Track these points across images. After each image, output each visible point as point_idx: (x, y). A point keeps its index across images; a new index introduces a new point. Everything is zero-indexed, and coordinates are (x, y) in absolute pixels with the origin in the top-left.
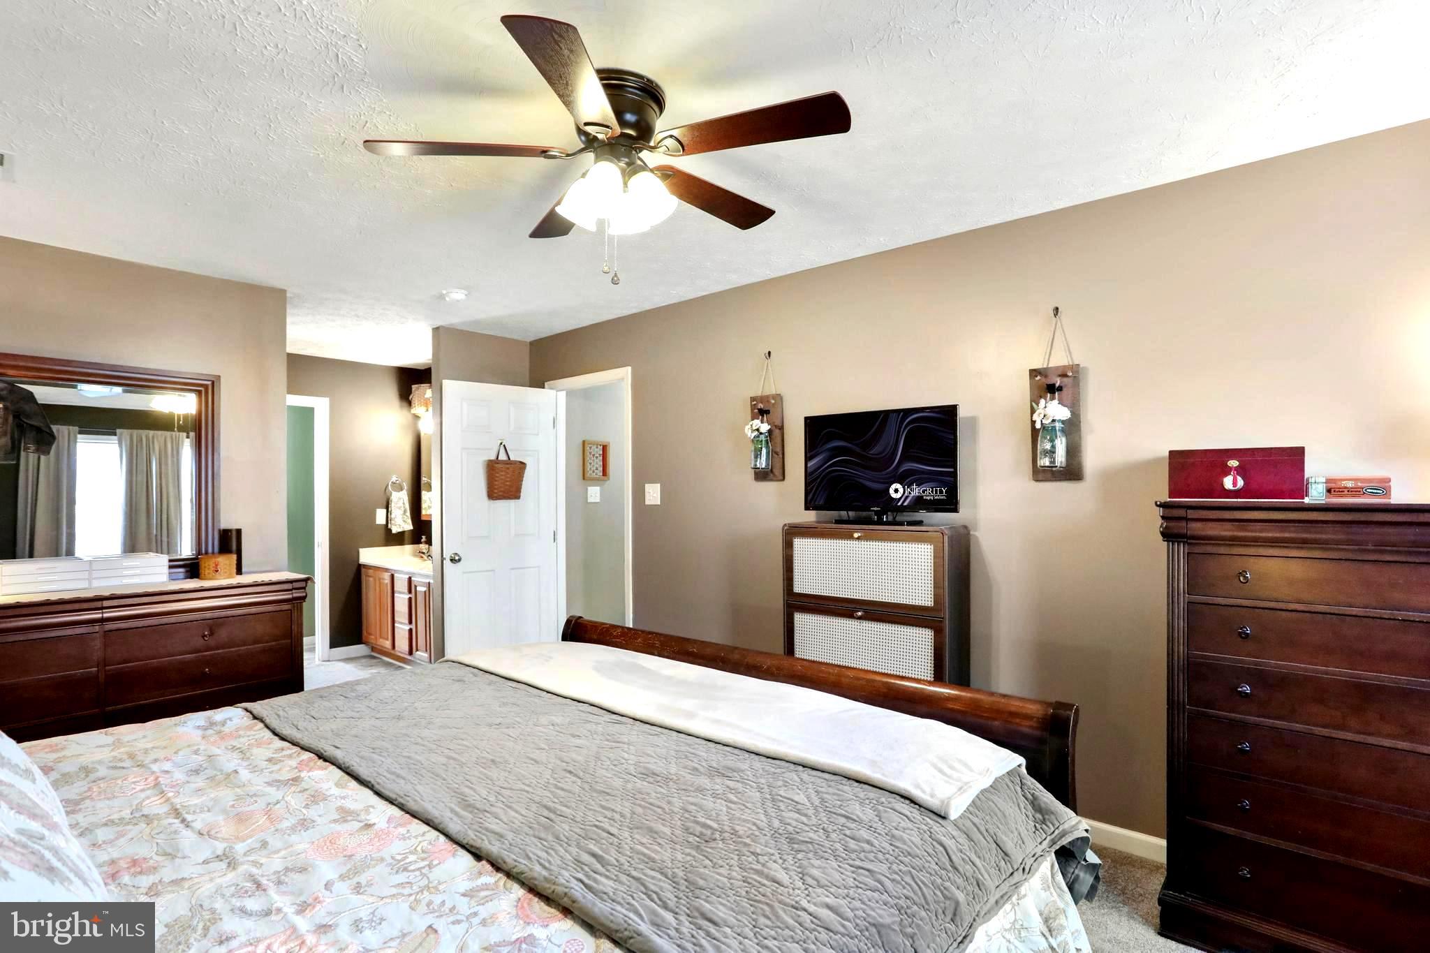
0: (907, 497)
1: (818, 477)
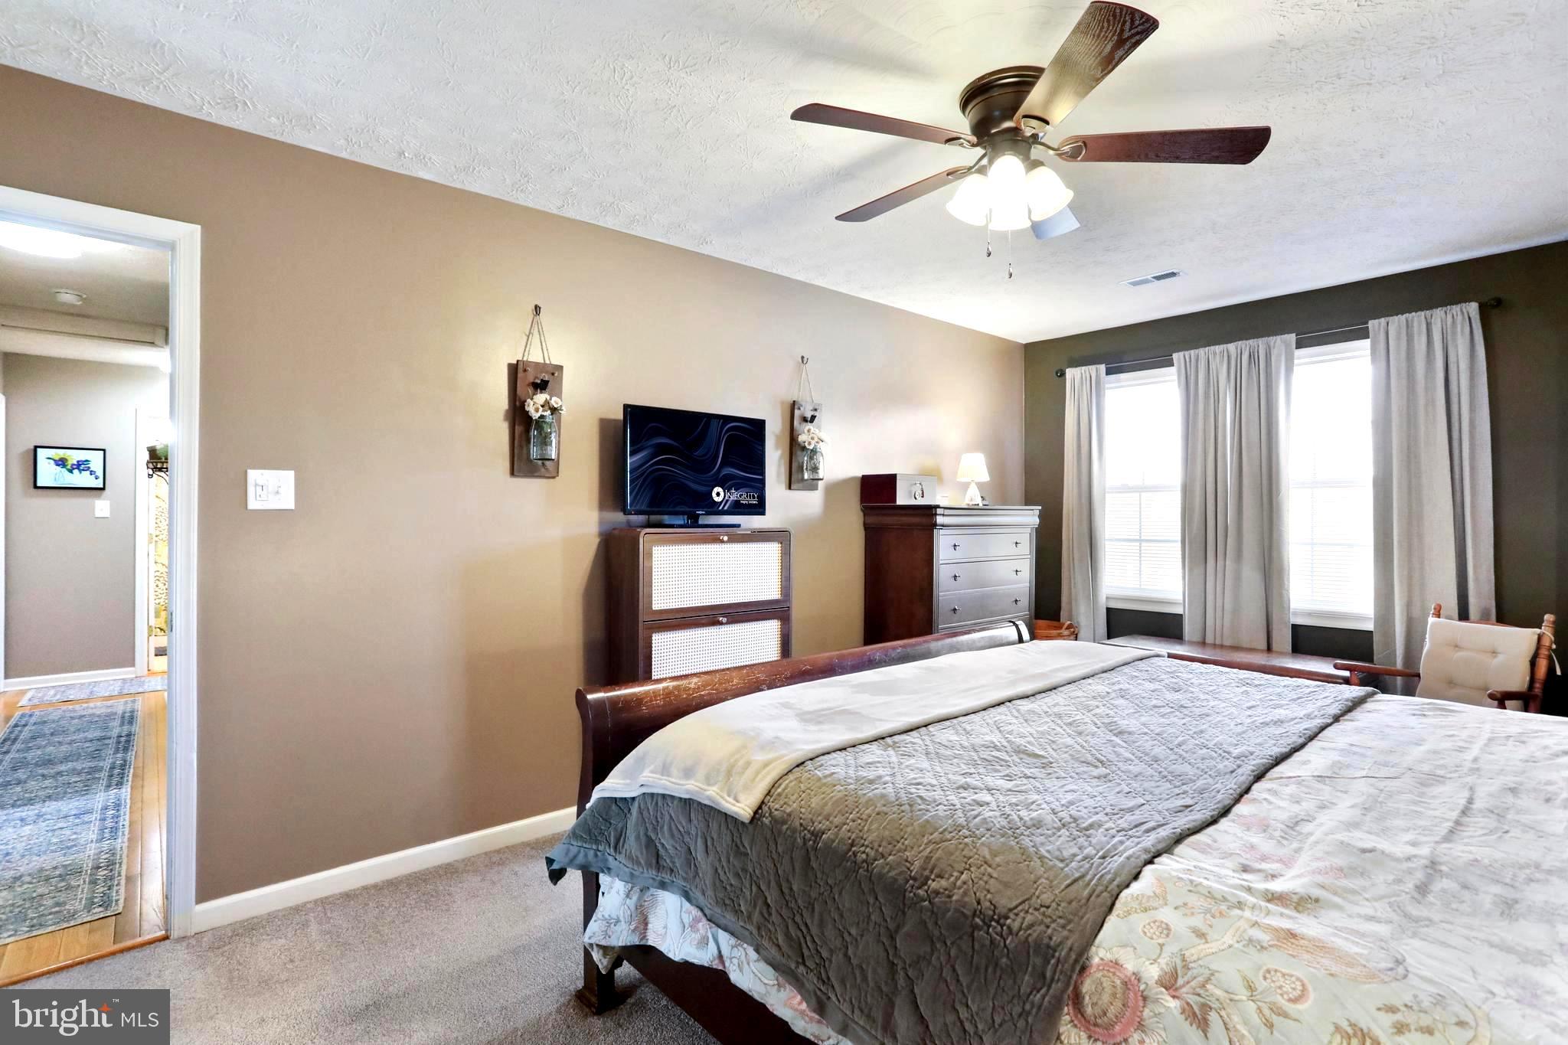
0: (727, 501)
1: (643, 474)
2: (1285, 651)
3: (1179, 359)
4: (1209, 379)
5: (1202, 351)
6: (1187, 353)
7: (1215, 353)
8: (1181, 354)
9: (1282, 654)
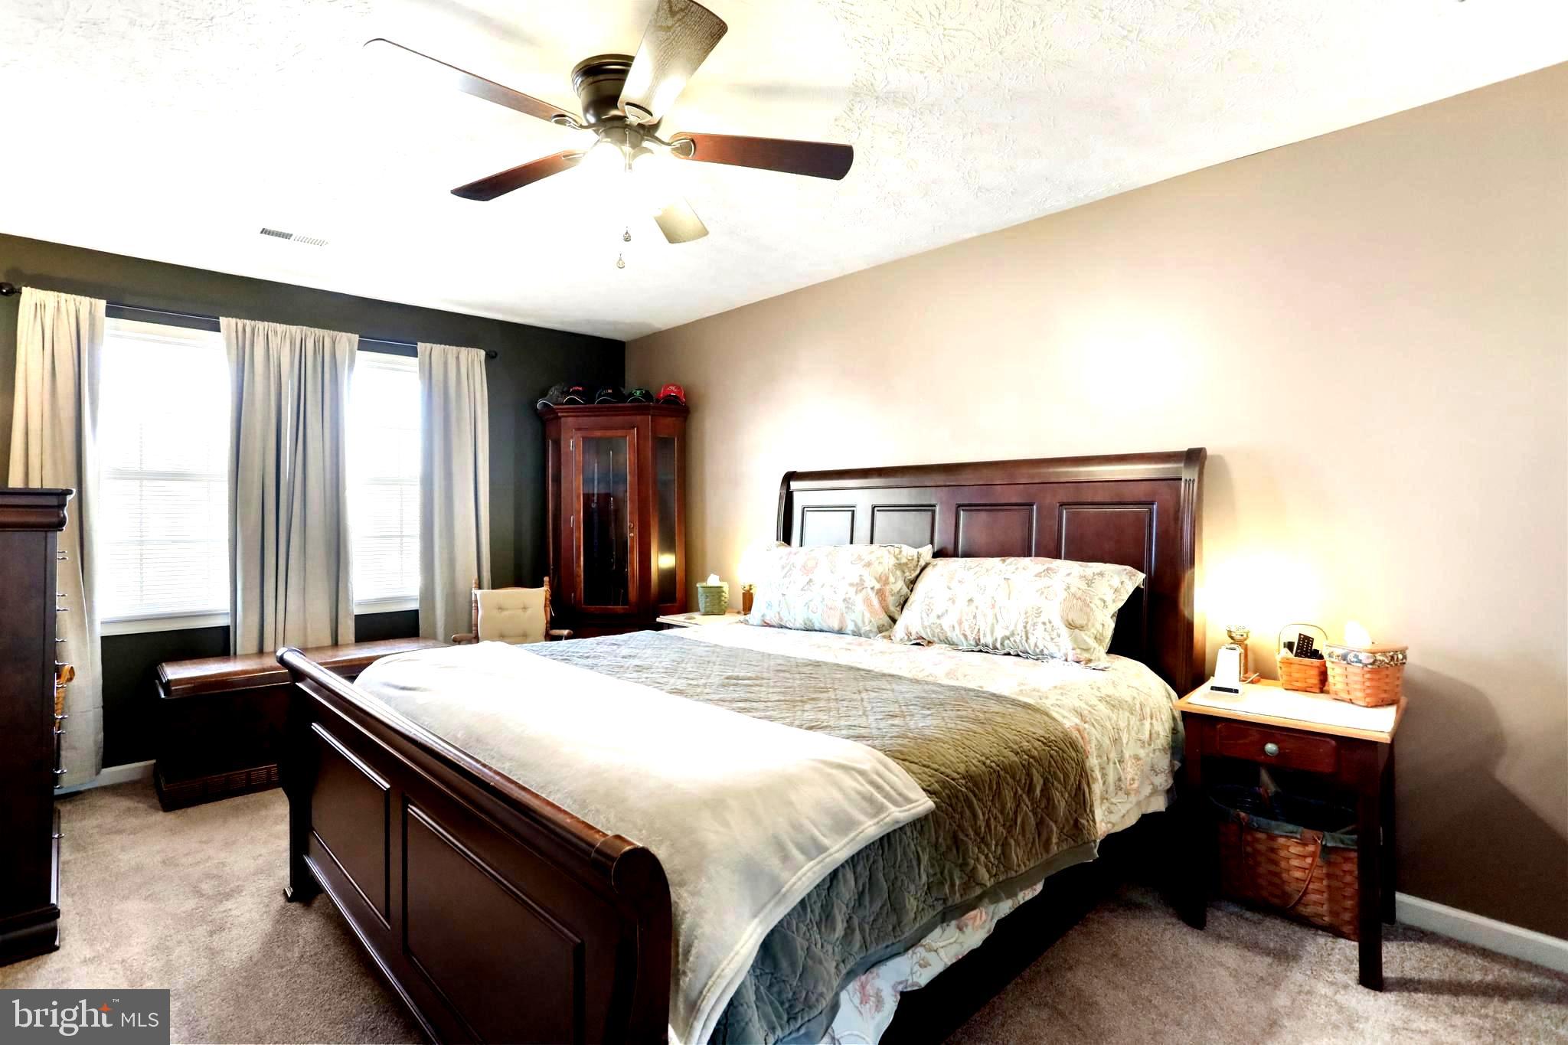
2: (350, 642)
3: (229, 326)
4: (269, 356)
5: (261, 325)
6: (240, 322)
7: (276, 333)
8: (233, 321)
9: (347, 645)
